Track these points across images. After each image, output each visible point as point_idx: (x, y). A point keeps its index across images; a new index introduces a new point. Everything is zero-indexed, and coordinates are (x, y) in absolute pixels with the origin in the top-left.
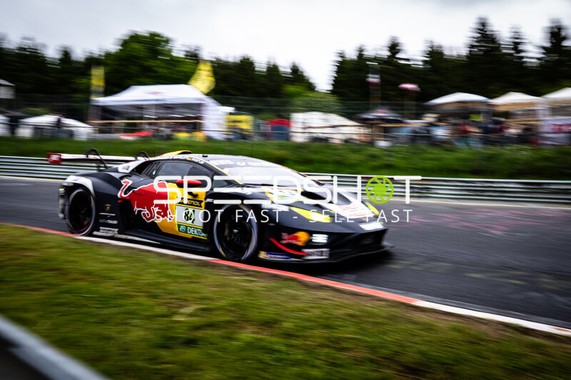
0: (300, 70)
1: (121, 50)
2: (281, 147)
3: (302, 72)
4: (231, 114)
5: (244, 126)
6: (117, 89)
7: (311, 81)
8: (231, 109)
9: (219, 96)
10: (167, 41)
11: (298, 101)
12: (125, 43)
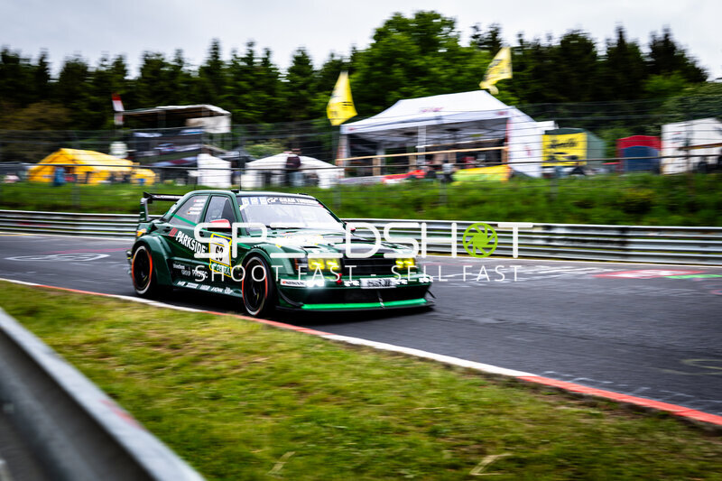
0: (678, 48)
1: (373, 46)
2: (645, 183)
3: (683, 52)
4: (547, 133)
5: (579, 152)
6: (377, 108)
7: (699, 65)
8: (549, 125)
9: (526, 105)
10: (451, 24)
11: (671, 102)
12: (380, 35)
